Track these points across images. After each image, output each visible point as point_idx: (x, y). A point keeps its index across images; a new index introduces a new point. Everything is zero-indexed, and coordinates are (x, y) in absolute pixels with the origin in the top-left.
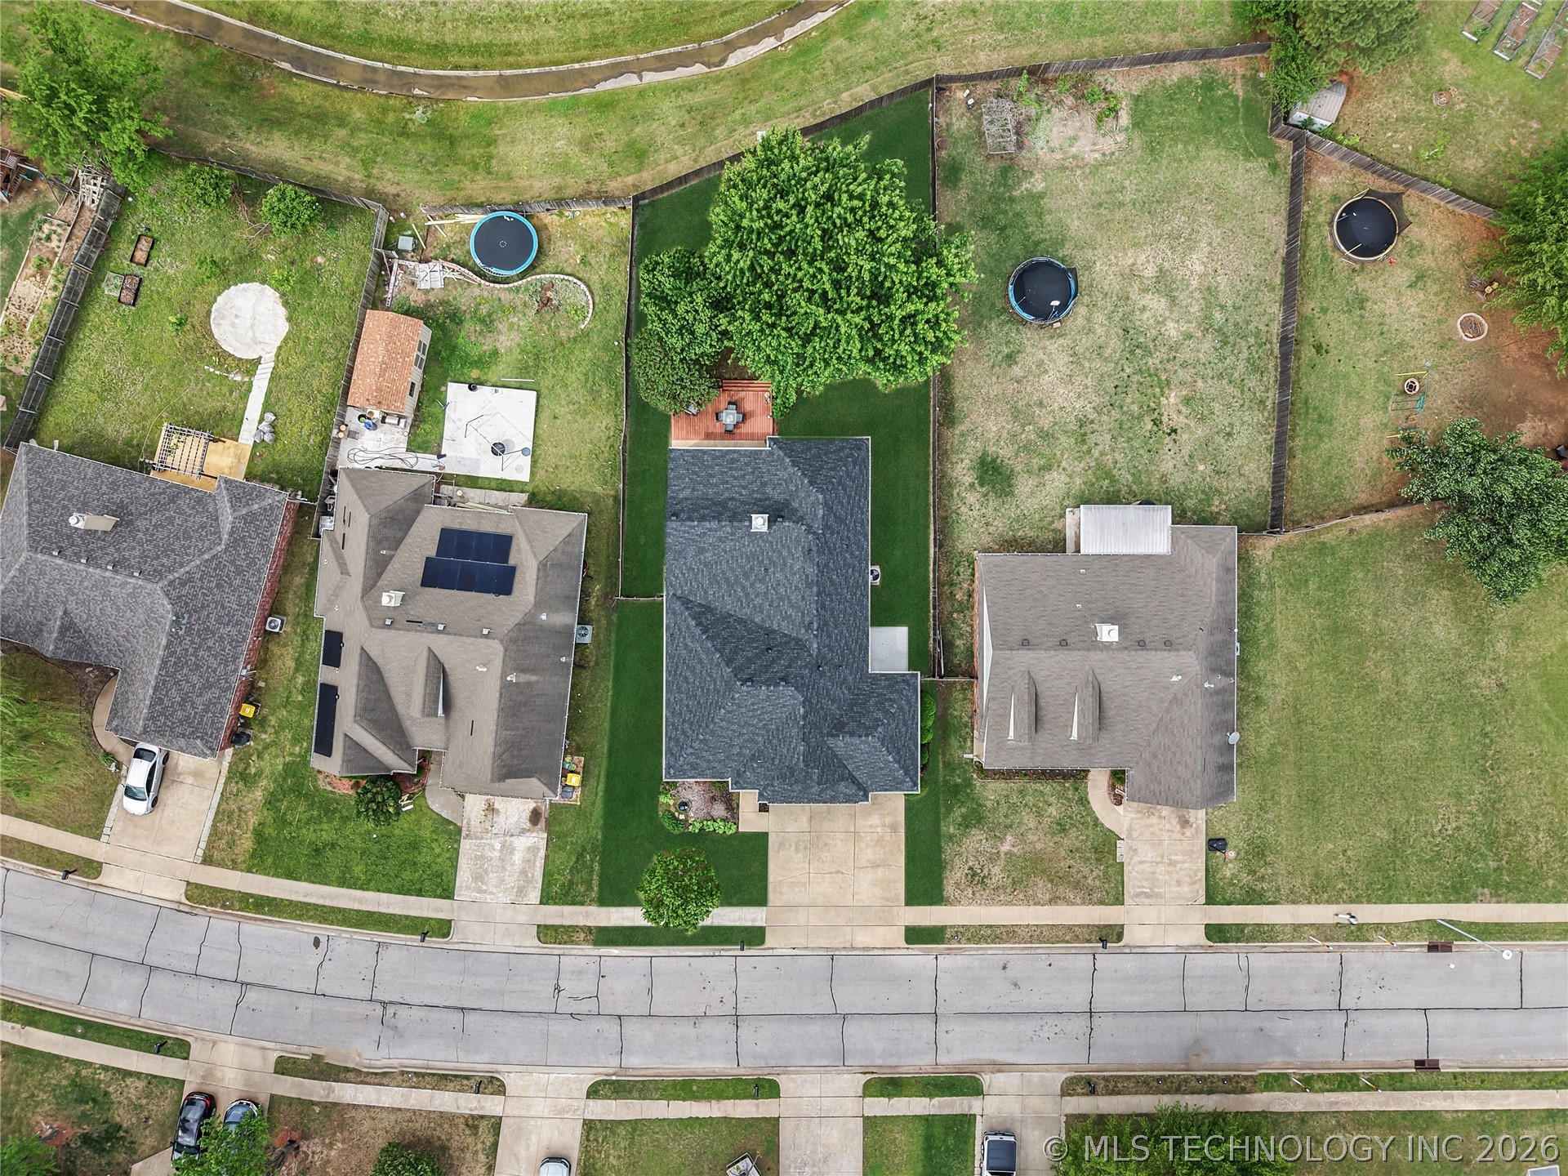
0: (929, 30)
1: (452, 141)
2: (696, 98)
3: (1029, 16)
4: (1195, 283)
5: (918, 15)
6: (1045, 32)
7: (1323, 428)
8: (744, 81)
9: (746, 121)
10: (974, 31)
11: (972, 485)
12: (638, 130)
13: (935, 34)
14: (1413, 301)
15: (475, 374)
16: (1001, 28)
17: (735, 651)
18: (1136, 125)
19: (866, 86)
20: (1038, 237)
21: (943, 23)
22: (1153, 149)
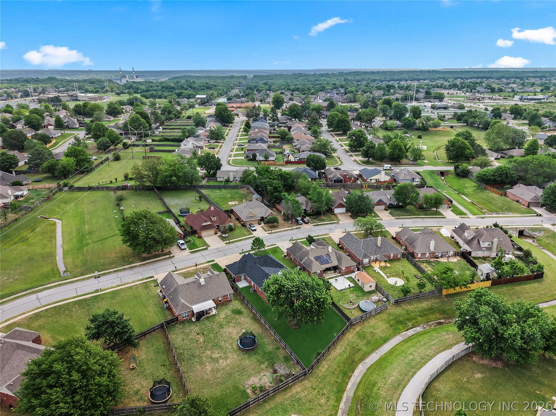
0: (318, 392)
1: (397, 322)
3: (294, 405)
4: (207, 364)
5: (324, 395)
6: (286, 403)
7: (157, 350)
8: (353, 362)
9: (344, 352)
10: (306, 396)
11: (241, 309)
12: (366, 341)
13: (316, 391)
14: (137, 386)
15: (352, 289)
16: (299, 399)
17: (271, 261)
18: (245, 391)
19: (323, 371)
20: (256, 355)
21: (316, 395)
22: (236, 388)
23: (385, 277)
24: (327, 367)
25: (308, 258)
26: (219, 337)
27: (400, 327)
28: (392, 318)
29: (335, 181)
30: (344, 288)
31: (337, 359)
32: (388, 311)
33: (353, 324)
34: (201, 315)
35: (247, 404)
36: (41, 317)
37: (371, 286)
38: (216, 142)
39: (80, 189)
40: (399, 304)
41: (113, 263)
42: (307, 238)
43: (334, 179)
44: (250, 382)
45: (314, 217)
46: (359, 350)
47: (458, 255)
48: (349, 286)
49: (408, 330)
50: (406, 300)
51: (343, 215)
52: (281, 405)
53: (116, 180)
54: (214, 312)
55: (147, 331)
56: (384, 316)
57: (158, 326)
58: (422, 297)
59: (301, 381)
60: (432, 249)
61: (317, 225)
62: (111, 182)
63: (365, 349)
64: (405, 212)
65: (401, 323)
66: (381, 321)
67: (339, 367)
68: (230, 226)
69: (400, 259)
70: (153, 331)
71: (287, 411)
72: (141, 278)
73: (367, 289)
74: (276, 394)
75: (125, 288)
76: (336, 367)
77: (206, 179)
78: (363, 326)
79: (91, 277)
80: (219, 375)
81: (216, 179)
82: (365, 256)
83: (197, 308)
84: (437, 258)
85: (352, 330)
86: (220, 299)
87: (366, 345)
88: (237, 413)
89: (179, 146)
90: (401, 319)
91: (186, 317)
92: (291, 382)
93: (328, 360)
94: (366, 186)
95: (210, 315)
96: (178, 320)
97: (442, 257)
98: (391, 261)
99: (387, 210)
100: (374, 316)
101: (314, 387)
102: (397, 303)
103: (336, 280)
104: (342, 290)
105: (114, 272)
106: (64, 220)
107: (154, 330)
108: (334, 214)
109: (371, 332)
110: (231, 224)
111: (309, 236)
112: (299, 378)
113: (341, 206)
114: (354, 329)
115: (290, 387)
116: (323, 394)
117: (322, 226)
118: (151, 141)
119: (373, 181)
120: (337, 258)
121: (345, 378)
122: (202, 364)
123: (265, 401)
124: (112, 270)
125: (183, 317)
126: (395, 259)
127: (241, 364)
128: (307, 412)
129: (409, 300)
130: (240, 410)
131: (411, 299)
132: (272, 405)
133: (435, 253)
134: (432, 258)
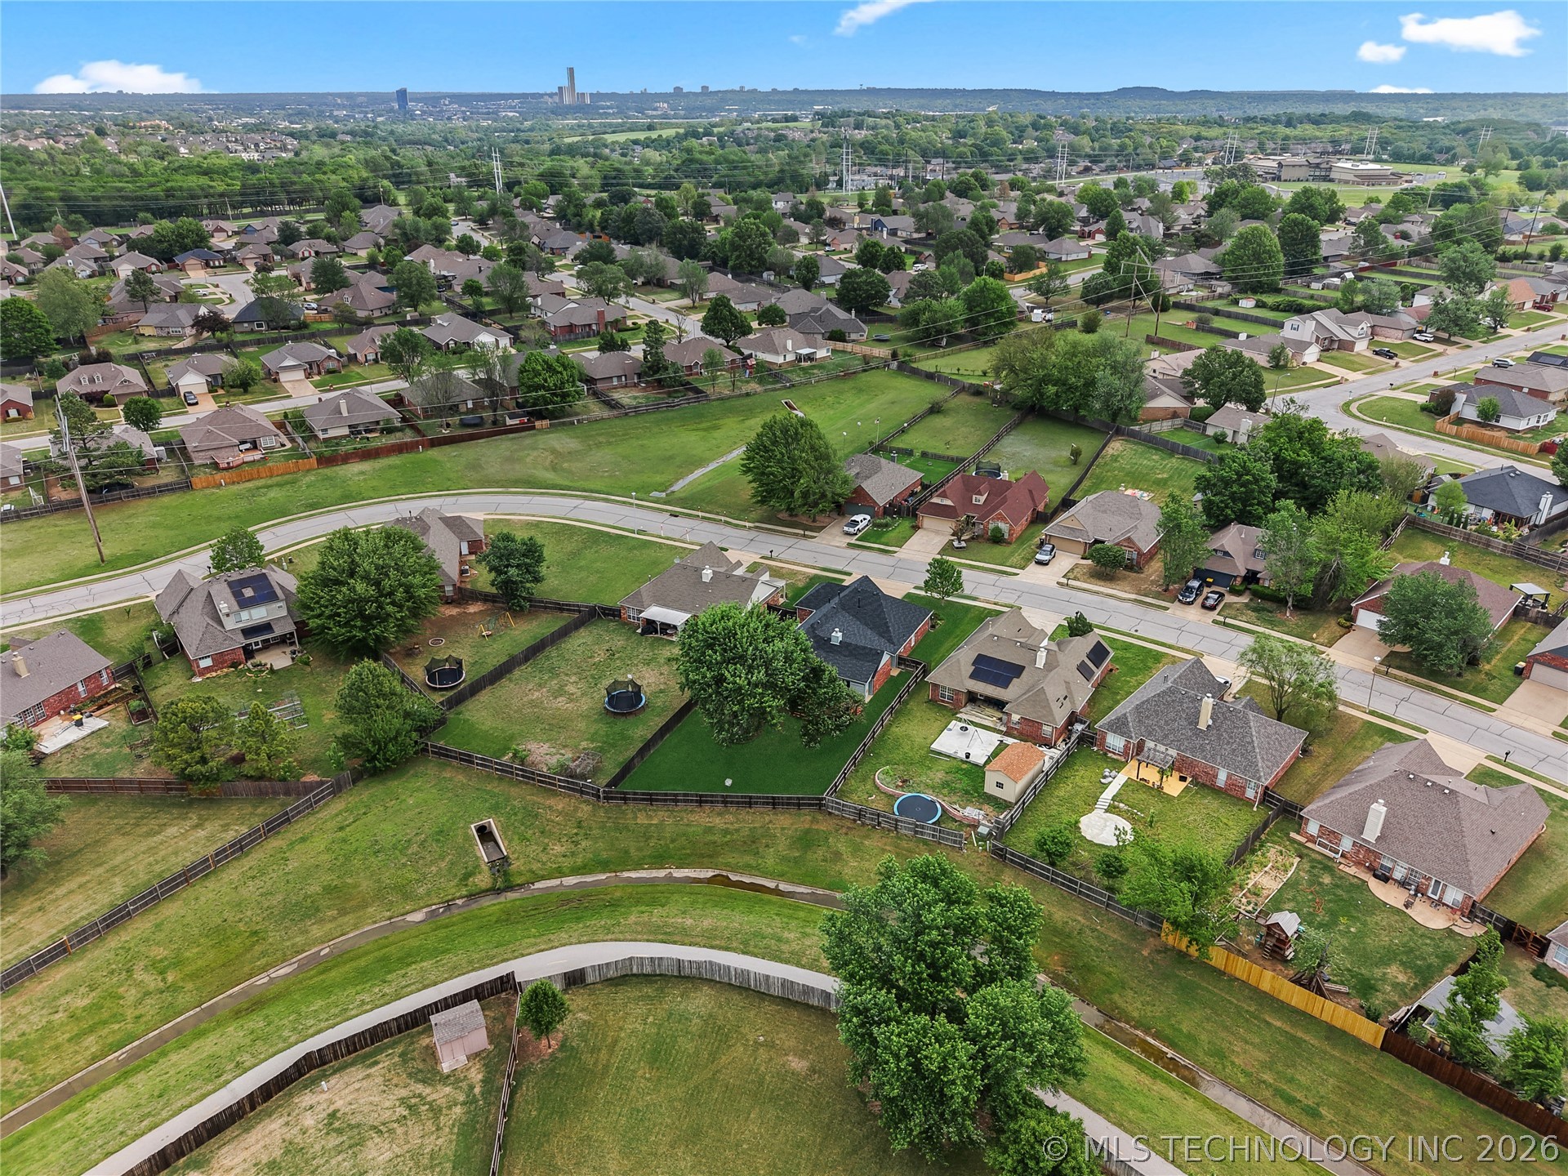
0: (576, 834)
2: (749, 859)
3: (515, 814)
4: (545, 689)
5: (576, 845)
6: (515, 803)
8: (711, 856)
9: (726, 832)
10: (553, 821)
12: (797, 855)
13: (575, 831)
15: (961, 765)
16: (536, 816)
19: (639, 821)
20: (606, 726)
21: (566, 834)
22: (510, 738)
23: (1101, 804)
24: (655, 822)
30: (951, 752)
31: (692, 829)
33: (830, 813)
34: (651, 627)
35: (469, 756)
37: (1000, 785)
40: (1006, 864)
41: (725, 506)
44: (533, 746)
46: (758, 853)
47: (1482, 920)
48: (968, 757)
50: (1032, 870)
52: (506, 799)
57: (585, 607)
58: (1088, 896)
59: (583, 800)
60: (1371, 833)
61: (1225, 624)
63: (772, 861)
67: (674, 840)
68: (997, 530)
69: (1249, 803)
71: (493, 809)
74: (527, 783)
76: (668, 835)
77: (1178, 422)
78: (843, 830)
80: (527, 711)
81: (1205, 429)
82: (1119, 726)
84: (1376, 875)
85: (806, 817)
87: (785, 859)
88: (451, 757)
89: (1281, 326)
91: (631, 617)
93: (675, 817)
95: (664, 637)
100: (899, 837)
101: (584, 824)
102: (1000, 856)
103: (965, 729)
104: (938, 753)
105: (704, 518)
109: (837, 853)
110: (1001, 525)
112: (584, 793)
114: (814, 820)
115: (554, 794)
116: (576, 843)
118: (1252, 303)
120: (1033, 686)
121: (650, 860)
122: (541, 685)
123: (500, 779)
126: (1227, 794)
127: (570, 720)
128: (516, 837)
131: (1047, 877)
132: (496, 790)
133: (1378, 856)
134: (1358, 864)
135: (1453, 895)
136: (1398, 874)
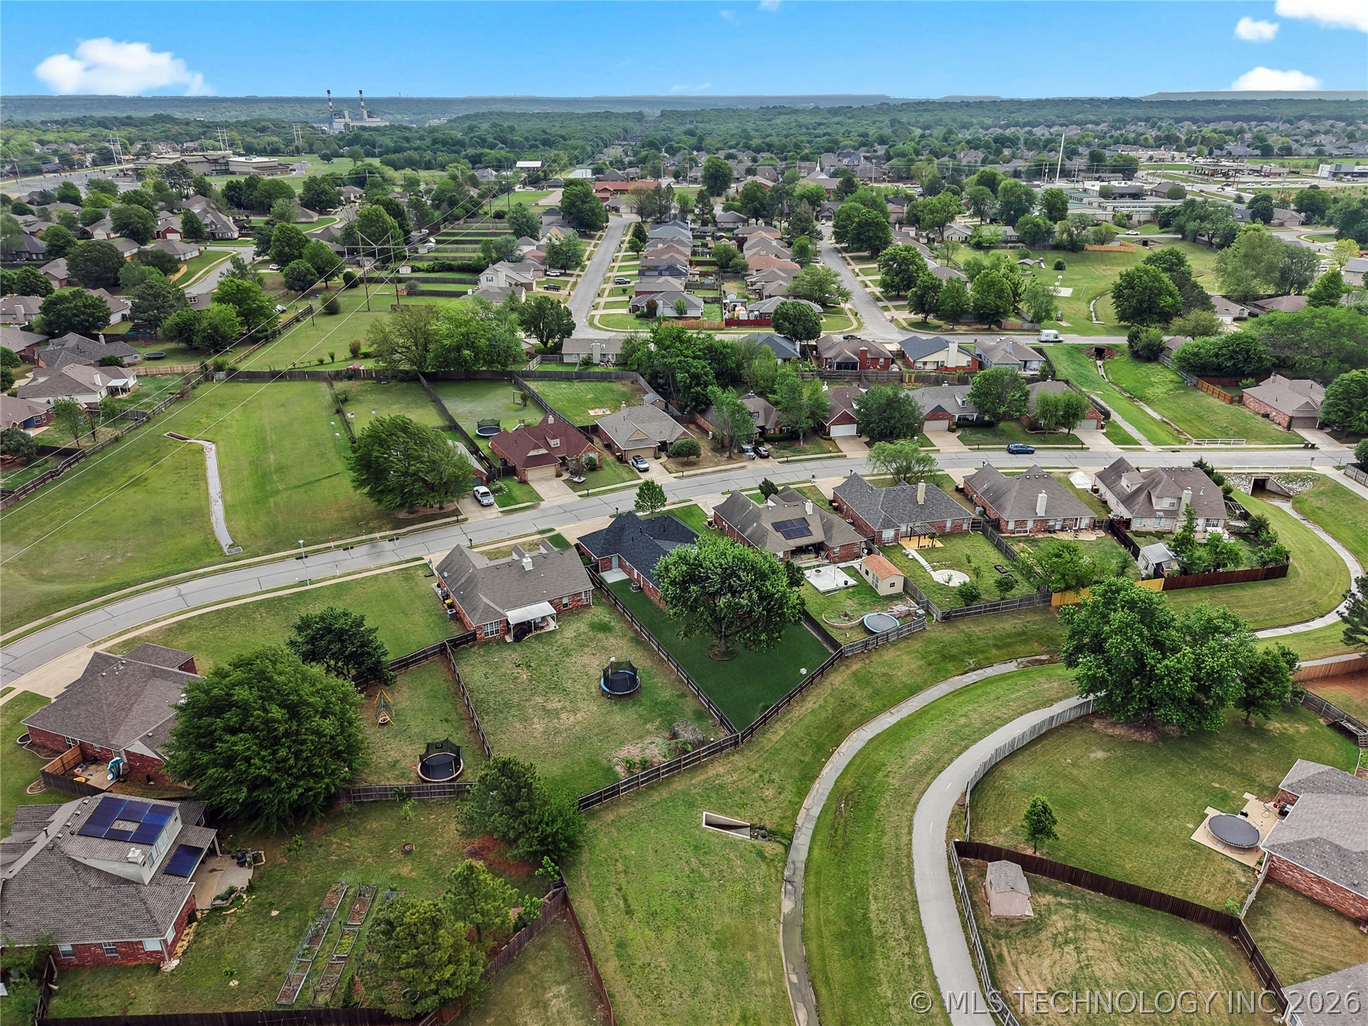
0: (761, 776)
1: (944, 657)
3: (708, 797)
4: (535, 720)
5: (773, 782)
6: (694, 791)
7: (432, 693)
8: (839, 727)
9: (823, 707)
10: (735, 781)
11: (610, 622)
12: (871, 690)
13: (757, 775)
14: (394, 755)
15: (851, 590)
16: (721, 787)
17: (677, 529)
18: (610, 769)
19: (775, 740)
20: (637, 707)
21: (756, 782)
22: (593, 763)
23: (928, 568)
24: (783, 733)
25: (759, 525)
26: (561, 671)
27: (950, 666)
28: (933, 648)
29: (839, 366)
30: (834, 587)
31: (806, 721)
32: (925, 634)
33: (847, 657)
34: (523, 630)
35: (613, 788)
36: (190, 628)
37: (892, 585)
38: (562, 274)
39: (253, 377)
40: (952, 622)
41: (332, 531)
42: (760, 487)
43: (838, 360)
44: (623, 753)
45: (783, 444)
46: (855, 706)
47: (1100, 528)
48: (846, 584)
49: (966, 673)
50: (969, 614)
51: (851, 442)
52: (683, 795)
53: (332, 357)
54: (552, 625)
55: (412, 657)
56: (917, 645)
57: (433, 648)
58: (1006, 608)
59: (728, 755)
60: (1041, 511)
61: (788, 461)
62: (321, 362)
63: (867, 704)
64: (995, 435)
65: (952, 658)
66: (908, 653)
67: (809, 734)
68: (591, 459)
69: (967, 532)
70: (424, 658)
71: (694, 806)
72: (397, 560)
73: (884, 590)
74: (673, 776)
75: (363, 578)
76: (802, 734)
77: (539, 357)
78: (867, 661)
79: (287, 557)
80: (559, 740)
81: (562, 359)
82: (887, 524)
83: (515, 616)
84: (1050, 532)
85: (842, 668)
86: (565, 601)
87: (871, 697)
88: (593, 803)
89: (476, 283)
90: (954, 651)
91: (492, 633)
92: (706, 756)
93: (787, 721)
94: (910, 377)
95: (543, 631)
96: (475, 639)
97: (1063, 529)
98: (944, 536)
99: (953, 431)
100: (893, 644)
101: (753, 766)
102: (947, 618)
103: (819, 571)
104: (829, 592)
105: (337, 547)
106: (221, 443)
107: (426, 658)
108: (831, 439)
109: (884, 674)
110: (592, 455)
111: (766, 482)
112: (722, 749)
113: (846, 419)
114: (848, 667)
115: (704, 765)
116: (771, 781)
117: (799, 465)
118: (409, 270)
119: (930, 367)
120: (823, 526)
121: (819, 755)
122: (525, 719)
123: (650, 788)
124: (332, 544)
125: (487, 634)
126: (957, 533)
127: (604, 722)
128: (736, 808)
129: (976, 613)
130: (600, 800)
131: (980, 612)
132: (665, 795)
133: (1047, 521)
134: (1039, 531)
135: (1085, 522)
136: (1058, 527)
